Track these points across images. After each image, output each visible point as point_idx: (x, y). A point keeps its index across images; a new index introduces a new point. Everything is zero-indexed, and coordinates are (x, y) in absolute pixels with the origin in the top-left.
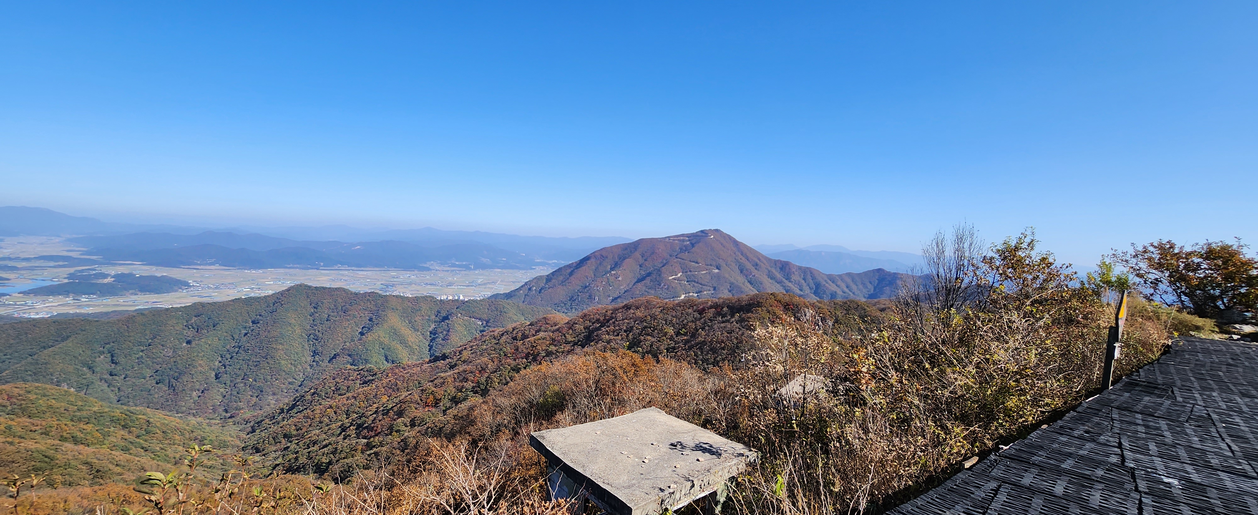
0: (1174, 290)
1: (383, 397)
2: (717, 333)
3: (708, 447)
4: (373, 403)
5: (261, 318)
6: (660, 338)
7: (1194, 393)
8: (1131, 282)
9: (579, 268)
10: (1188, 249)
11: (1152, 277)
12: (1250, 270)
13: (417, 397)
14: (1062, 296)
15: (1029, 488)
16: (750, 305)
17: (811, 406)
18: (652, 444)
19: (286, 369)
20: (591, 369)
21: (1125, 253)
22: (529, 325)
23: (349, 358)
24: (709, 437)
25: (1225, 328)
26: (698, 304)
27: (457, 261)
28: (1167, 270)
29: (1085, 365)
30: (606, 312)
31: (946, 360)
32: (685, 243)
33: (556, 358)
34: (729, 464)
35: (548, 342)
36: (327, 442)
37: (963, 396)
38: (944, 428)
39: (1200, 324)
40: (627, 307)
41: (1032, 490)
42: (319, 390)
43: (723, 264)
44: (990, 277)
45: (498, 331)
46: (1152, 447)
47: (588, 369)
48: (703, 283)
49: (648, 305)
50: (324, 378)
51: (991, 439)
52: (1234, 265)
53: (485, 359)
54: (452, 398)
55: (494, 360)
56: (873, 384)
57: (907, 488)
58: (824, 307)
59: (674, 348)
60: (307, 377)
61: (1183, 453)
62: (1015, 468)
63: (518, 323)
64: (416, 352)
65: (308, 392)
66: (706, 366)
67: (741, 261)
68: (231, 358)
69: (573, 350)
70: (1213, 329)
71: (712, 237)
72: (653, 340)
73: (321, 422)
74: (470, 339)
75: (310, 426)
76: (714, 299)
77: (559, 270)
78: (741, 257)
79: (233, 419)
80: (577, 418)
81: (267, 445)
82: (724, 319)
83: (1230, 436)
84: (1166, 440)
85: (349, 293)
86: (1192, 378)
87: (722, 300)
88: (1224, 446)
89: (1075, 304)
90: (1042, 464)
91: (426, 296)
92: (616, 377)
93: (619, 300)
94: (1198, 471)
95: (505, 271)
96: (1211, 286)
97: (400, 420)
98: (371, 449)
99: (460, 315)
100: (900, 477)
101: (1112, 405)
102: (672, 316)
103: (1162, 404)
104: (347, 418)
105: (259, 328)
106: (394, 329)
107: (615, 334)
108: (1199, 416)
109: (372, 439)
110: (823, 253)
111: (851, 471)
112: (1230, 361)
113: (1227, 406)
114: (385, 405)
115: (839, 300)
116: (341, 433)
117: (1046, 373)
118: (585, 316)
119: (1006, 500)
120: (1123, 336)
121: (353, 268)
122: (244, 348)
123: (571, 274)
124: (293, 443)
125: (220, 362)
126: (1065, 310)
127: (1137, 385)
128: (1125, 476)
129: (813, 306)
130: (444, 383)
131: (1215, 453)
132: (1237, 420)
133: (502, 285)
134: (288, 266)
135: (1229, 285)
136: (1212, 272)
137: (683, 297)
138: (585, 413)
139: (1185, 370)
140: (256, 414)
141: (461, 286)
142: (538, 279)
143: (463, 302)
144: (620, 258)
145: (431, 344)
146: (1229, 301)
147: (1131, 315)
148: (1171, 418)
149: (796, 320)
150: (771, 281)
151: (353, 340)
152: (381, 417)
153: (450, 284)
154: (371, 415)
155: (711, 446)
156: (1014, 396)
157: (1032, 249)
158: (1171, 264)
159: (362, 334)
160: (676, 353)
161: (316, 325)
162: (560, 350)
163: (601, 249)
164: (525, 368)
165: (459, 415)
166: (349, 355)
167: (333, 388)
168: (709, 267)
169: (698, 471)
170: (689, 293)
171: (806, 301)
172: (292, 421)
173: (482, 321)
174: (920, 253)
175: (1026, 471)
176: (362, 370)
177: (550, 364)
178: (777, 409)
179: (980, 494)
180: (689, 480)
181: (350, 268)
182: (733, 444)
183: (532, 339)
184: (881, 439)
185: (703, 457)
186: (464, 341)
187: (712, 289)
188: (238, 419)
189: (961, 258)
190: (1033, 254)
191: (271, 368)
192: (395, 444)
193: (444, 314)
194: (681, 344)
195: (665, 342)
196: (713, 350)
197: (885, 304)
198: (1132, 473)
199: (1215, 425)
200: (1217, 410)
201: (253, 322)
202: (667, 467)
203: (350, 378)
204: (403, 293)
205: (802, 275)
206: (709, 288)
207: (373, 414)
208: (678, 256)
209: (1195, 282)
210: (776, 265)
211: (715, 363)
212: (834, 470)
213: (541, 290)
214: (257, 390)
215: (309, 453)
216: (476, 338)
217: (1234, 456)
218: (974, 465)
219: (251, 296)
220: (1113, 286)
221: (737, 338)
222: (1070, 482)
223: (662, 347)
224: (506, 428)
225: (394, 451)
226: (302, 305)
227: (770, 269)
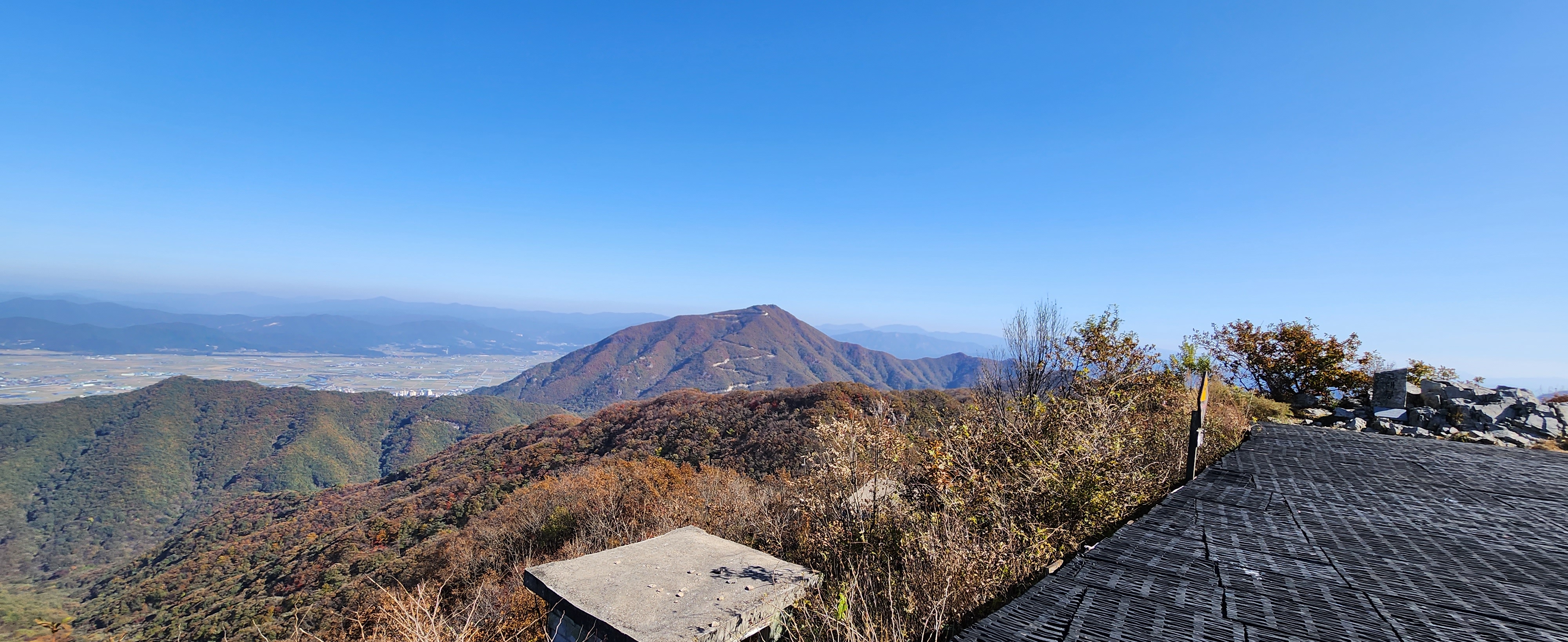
0: (1252, 373)
1: (309, 535)
2: (772, 432)
3: (760, 572)
4: (294, 544)
5: (112, 426)
6: (701, 440)
7: (1272, 481)
8: (1211, 366)
9: (597, 352)
10: (1264, 330)
11: (1232, 359)
12: (1320, 351)
13: (361, 533)
14: (1146, 381)
15: (1115, 591)
16: (812, 397)
17: (882, 515)
18: (689, 573)
19: (152, 501)
20: (612, 483)
21: (1206, 334)
22: (527, 429)
23: (256, 481)
24: (761, 559)
25: (1299, 412)
26: (750, 397)
27: (424, 344)
28: (1246, 351)
29: (1169, 455)
30: (633, 408)
31: (1029, 453)
32: (734, 322)
33: (564, 471)
34: (785, 591)
35: (554, 451)
36: (219, 603)
37: (1047, 492)
38: (1028, 531)
39: (1277, 409)
40: (660, 403)
41: (1117, 592)
42: (207, 529)
43: (780, 348)
44: (1074, 361)
45: (483, 437)
46: (1235, 538)
47: (607, 483)
48: (756, 371)
49: (686, 400)
50: (215, 511)
51: (1077, 541)
52: (1306, 346)
53: (464, 476)
54: (414, 532)
55: (476, 476)
56: (951, 483)
57: (990, 602)
58: (898, 399)
59: (719, 453)
60: (188, 511)
61: (1263, 543)
62: (1101, 570)
63: (512, 426)
64: (361, 470)
65: (189, 532)
66: (759, 474)
67: (801, 343)
68: (57, 488)
69: (588, 459)
70: (1288, 414)
71: (767, 314)
72: (693, 443)
73: (209, 576)
74: (442, 450)
75: (191, 582)
76: (769, 391)
77: (571, 355)
78: (802, 339)
79: (58, 580)
80: (591, 548)
81: (117, 615)
82: (781, 416)
83: (1305, 522)
84: (1248, 530)
85: (259, 388)
86: (1270, 465)
87: (778, 392)
88: (1300, 533)
89: (1159, 388)
90: (1128, 564)
91: (378, 392)
92: (644, 493)
93: (649, 393)
94: (1277, 561)
95: (494, 357)
96: (1286, 368)
97: (334, 566)
98: (289, 610)
99: (427, 417)
100: (981, 591)
101: (1196, 496)
102: (717, 413)
103: (1243, 493)
104: (252, 568)
105: (109, 441)
106: (327, 439)
107: (644, 437)
108: (1277, 504)
109: (291, 596)
110: (897, 335)
111: (927, 587)
112: (1304, 446)
113: (1302, 491)
114: (312, 547)
115: (915, 390)
116: (241, 590)
117: (1131, 464)
118: (604, 415)
119: (1092, 606)
120: (1205, 423)
121: (265, 353)
122: (81, 471)
123: (586, 360)
124: (163, 608)
125: (37, 495)
126: (1150, 396)
127: (1220, 474)
128: (1209, 570)
129: (886, 397)
130: (402, 511)
131: (1293, 542)
132: (1311, 506)
133: (490, 375)
134: (161, 350)
135: (1302, 368)
136: (1286, 354)
137: (730, 389)
138: (603, 541)
139: (1264, 457)
140: (99, 570)
141: (429, 377)
142: (541, 367)
143: (433, 400)
144: (651, 340)
145: (384, 457)
146: (1302, 384)
147: (1213, 400)
148: (1253, 508)
149: (867, 415)
150: (837, 368)
151: (262, 456)
152: (305, 564)
153: (414, 375)
154: (290, 561)
155: (763, 570)
156: (1099, 490)
157: (1116, 329)
158: (1249, 345)
159: (277, 446)
160: (722, 459)
161: (203, 436)
162: (571, 460)
163: (627, 329)
164: (521, 486)
165: (425, 554)
166: (257, 477)
167: (230, 526)
168: (763, 351)
169: (747, 602)
170: (739, 383)
171: (878, 392)
172: (162, 577)
173: (459, 425)
174: (1001, 334)
175: (1112, 572)
176: (276, 497)
177: (555, 478)
178: (843, 521)
179: (1065, 601)
180: (736, 615)
181: (260, 353)
182: (790, 566)
183: (531, 447)
184: (959, 546)
185: (752, 585)
186: (433, 453)
187: (766, 378)
188: (67, 579)
189: (1044, 338)
190: (1117, 334)
191: (126, 500)
192: (327, 601)
193: (403, 416)
194: (728, 448)
195: (708, 446)
196: (768, 454)
197: (965, 394)
198: (1216, 566)
199: (1291, 512)
200: (1293, 497)
201: (99, 433)
202: (708, 600)
203: (258, 510)
204: (342, 388)
205: (874, 360)
206: (762, 377)
207: (293, 560)
208: (725, 338)
209: (1271, 365)
210: (842, 348)
211: (770, 470)
212: (907, 588)
213: (544, 382)
214: (101, 535)
215: (189, 621)
216: (450, 448)
217: (1309, 544)
218: (1059, 569)
219: (96, 394)
220: (1195, 369)
221: (796, 439)
222: (1156, 581)
223: (704, 452)
224: (493, 567)
225: (325, 610)
226: (183, 406)
227: (835, 353)
